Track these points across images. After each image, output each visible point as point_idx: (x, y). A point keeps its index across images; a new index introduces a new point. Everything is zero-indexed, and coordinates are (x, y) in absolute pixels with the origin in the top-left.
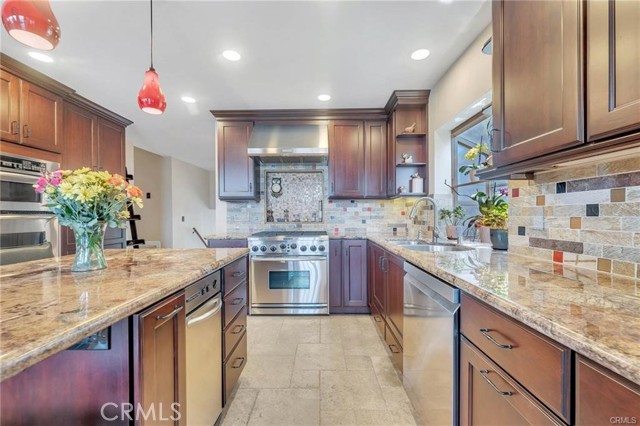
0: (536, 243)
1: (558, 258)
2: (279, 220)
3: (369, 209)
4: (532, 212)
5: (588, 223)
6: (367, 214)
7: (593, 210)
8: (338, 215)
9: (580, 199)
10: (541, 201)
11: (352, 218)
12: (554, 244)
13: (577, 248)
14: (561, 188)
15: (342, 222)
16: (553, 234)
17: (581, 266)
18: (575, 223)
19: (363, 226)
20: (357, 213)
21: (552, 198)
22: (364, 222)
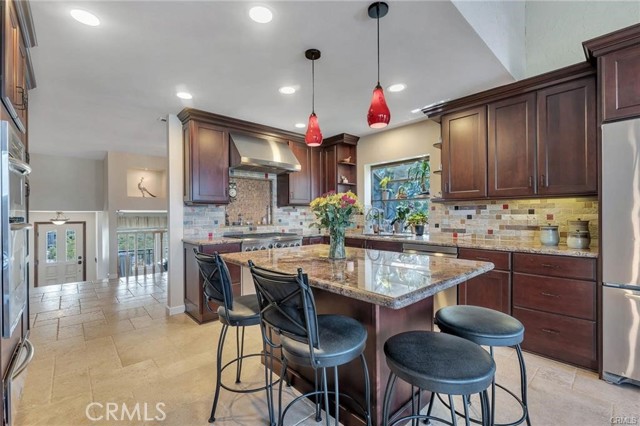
0: (445, 230)
1: (455, 236)
2: (234, 224)
3: (305, 214)
4: (443, 217)
5: (468, 221)
6: (303, 217)
7: (469, 217)
8: (284, 219)
9: (464, 213)
10: (447, 213)
11: (294, 220)
12: (454, 230)
13: (463, 231)
14: (457, 208)
15: (287, 224)
16: (453, 227)
17: (465, 238)
18: (463, 222)
19: (301, 227)
20: (297, 217)
21: (452, 212)
22: (301, 224)
